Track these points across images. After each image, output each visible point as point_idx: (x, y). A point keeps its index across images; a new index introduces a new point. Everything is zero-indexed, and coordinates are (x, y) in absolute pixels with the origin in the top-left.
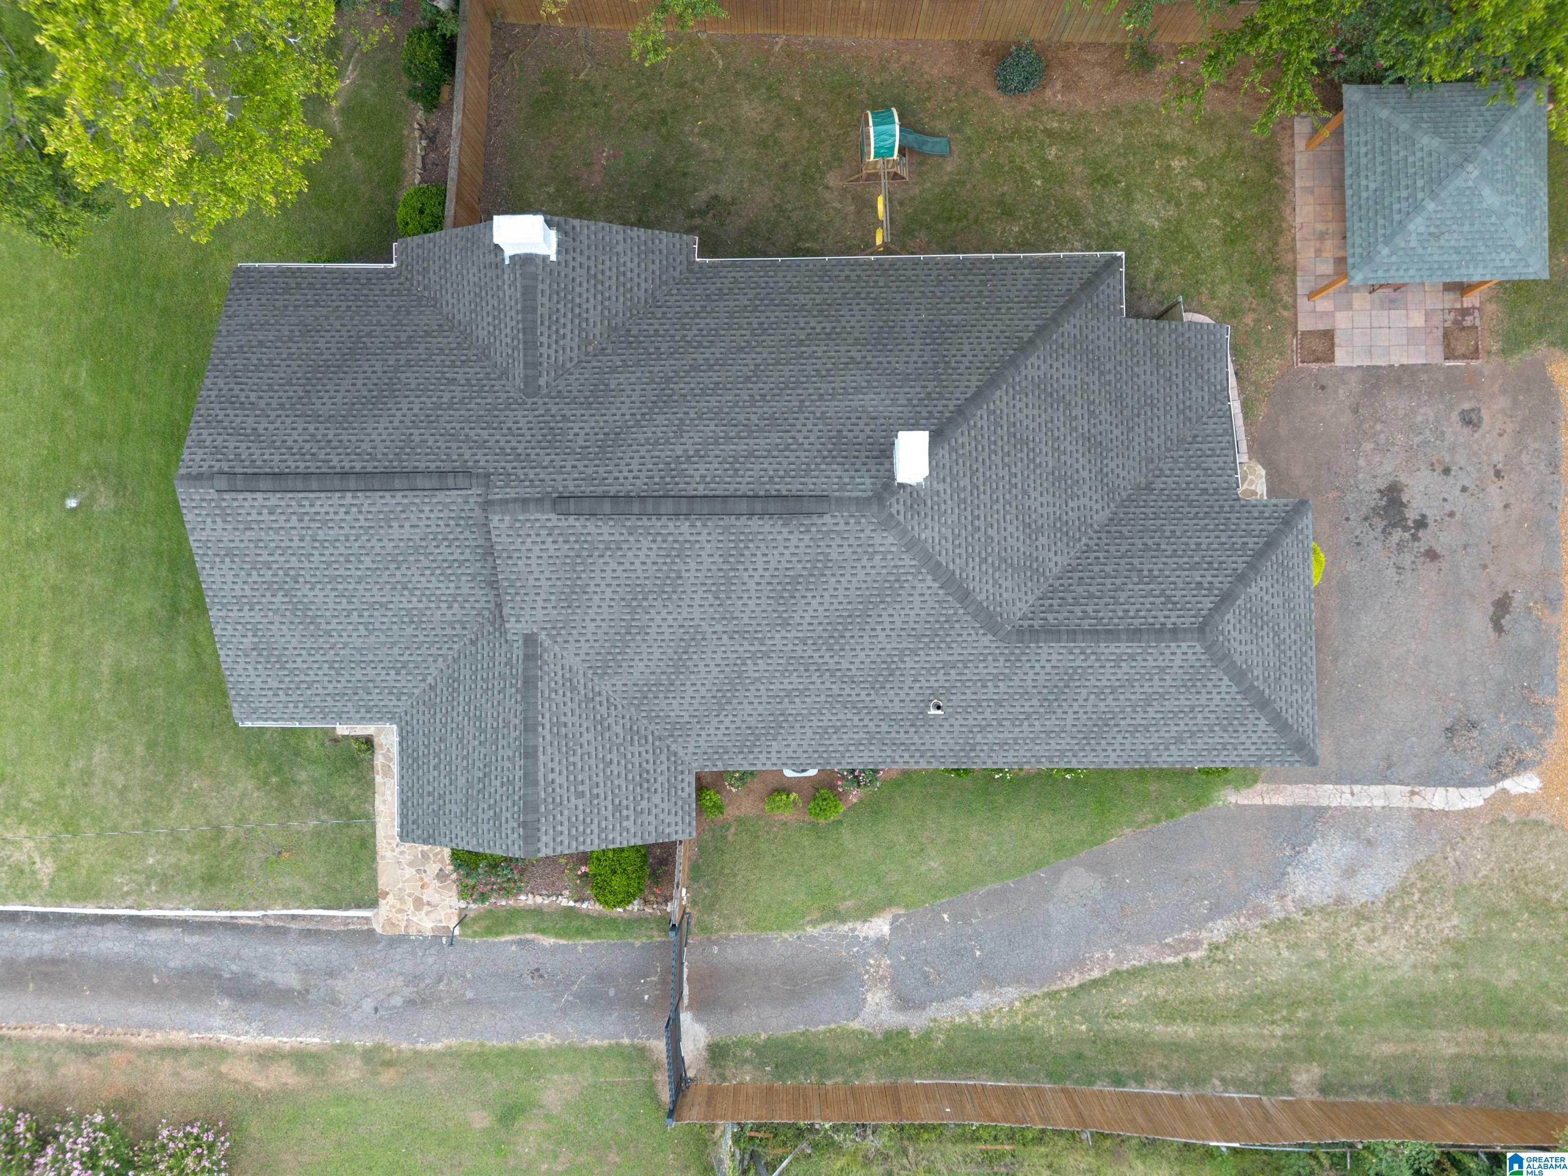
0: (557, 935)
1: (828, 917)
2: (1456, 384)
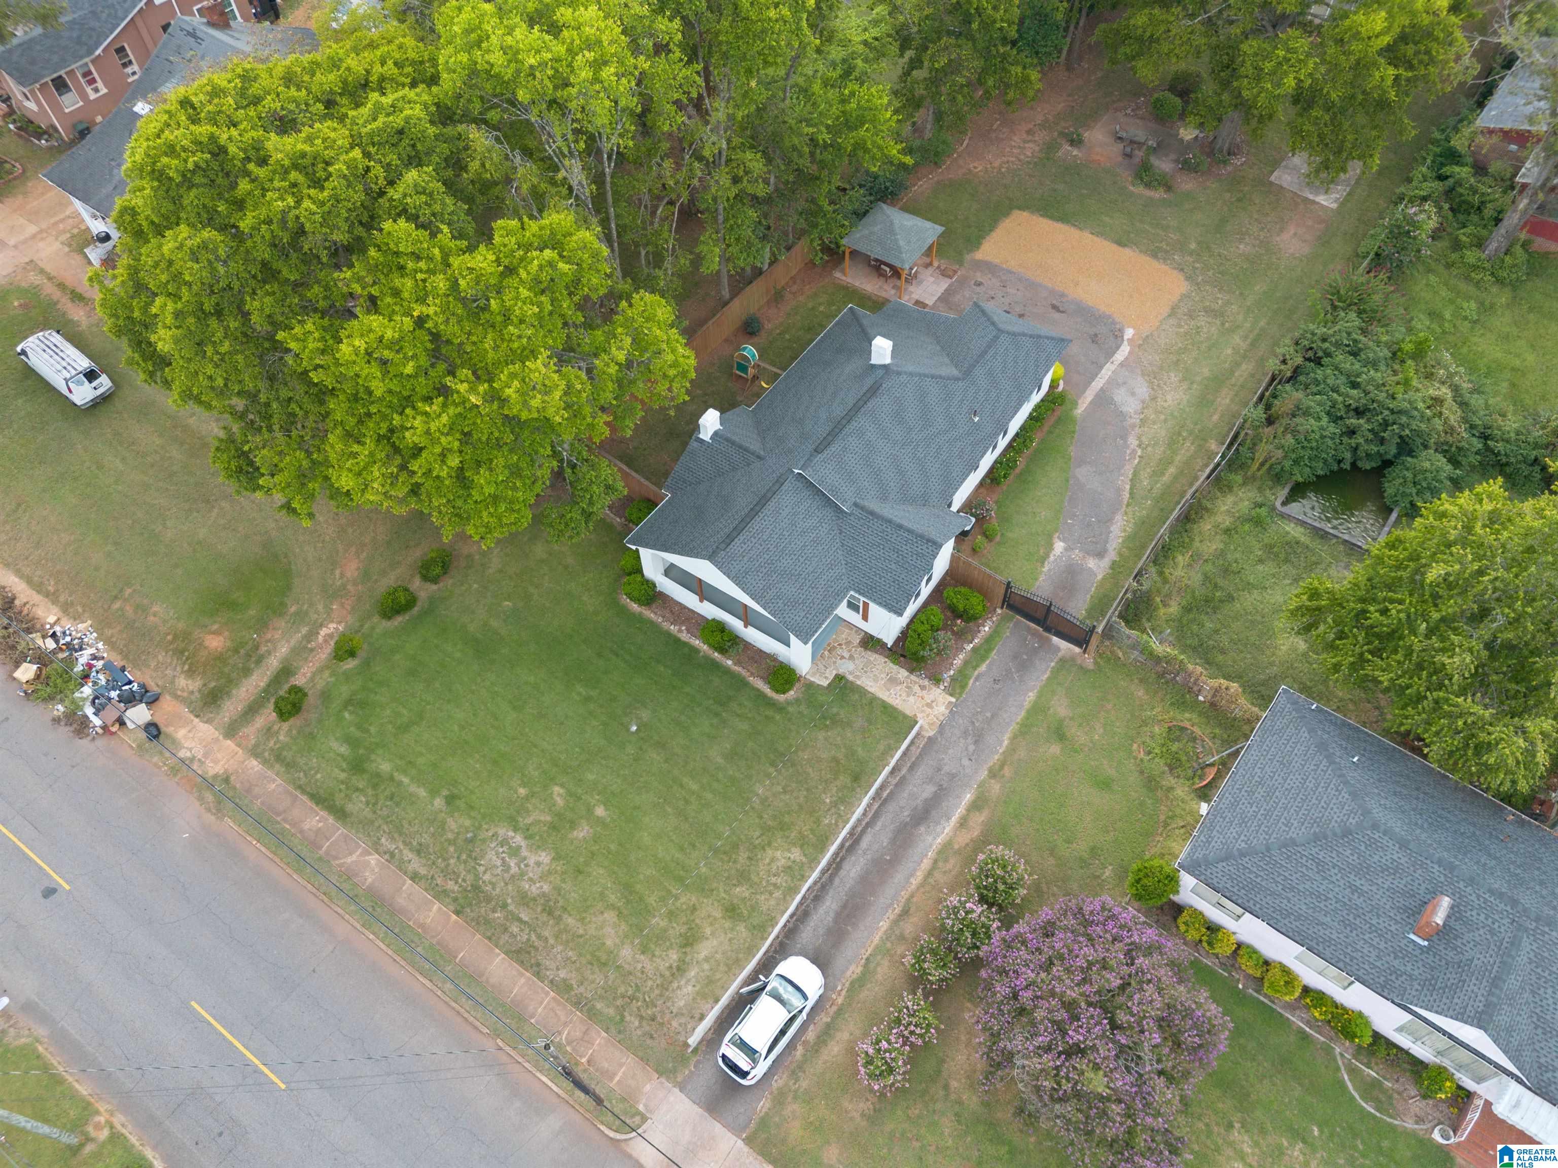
0: (983, 661)
1: (1043, 560)
2: (962, 282)
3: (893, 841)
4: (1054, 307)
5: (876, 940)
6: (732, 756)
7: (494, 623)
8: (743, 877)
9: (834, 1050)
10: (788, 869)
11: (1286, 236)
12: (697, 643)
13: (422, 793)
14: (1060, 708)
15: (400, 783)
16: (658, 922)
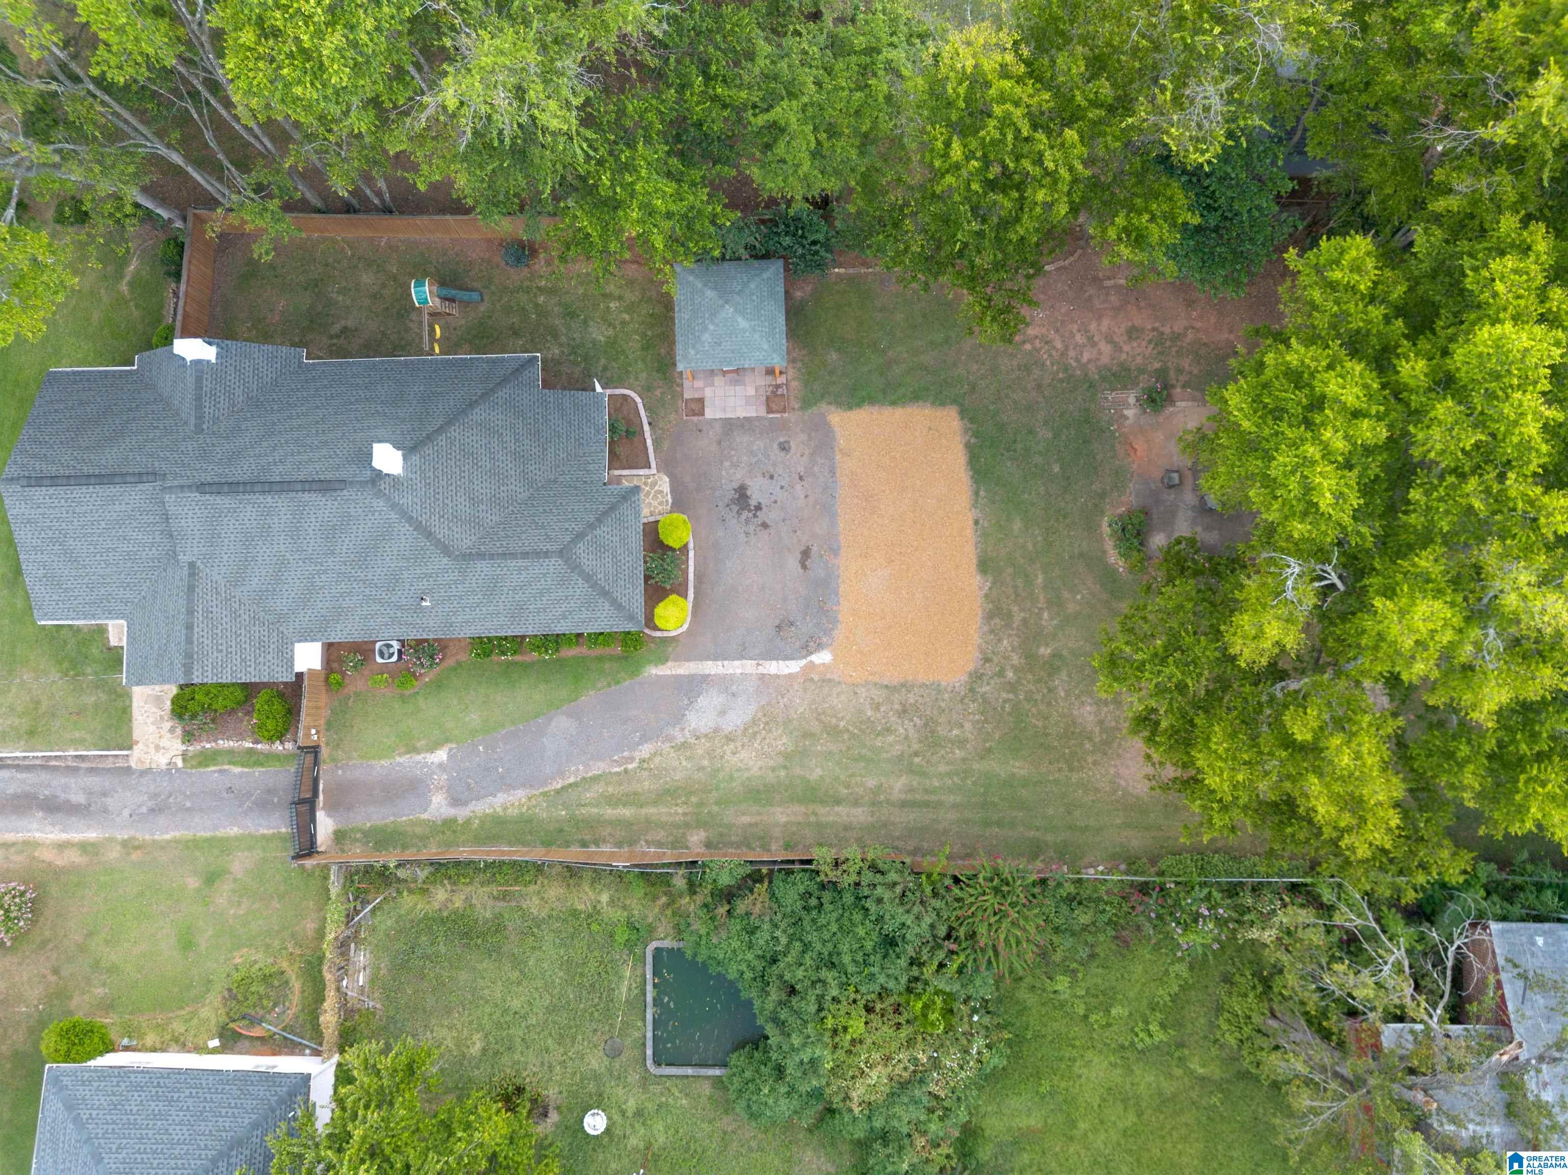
0: (243, 766)
2: (774, 426)
3: (15, 797)
14: (239, 863)
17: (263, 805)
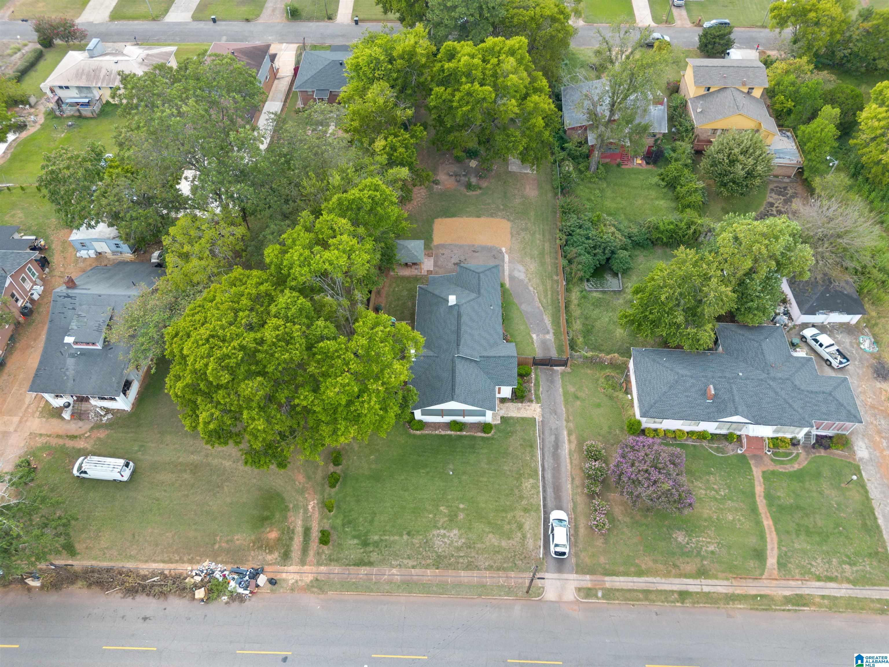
0: (540, 387)
1: (533, 343)
2: (437, 256)
3: (554, 459)
4: (474, 251)
5: (570, 492)
6: (489, 463)
7: (373, 466)
8: (521, 497)
9: (582, 531)
10: (533, 487)
11: (528, 189)
12: (449, 432)
13: (397, 538)
14: (572, 389)
15: (386, 540)
16: (507, 527)
17: (552, 382)
